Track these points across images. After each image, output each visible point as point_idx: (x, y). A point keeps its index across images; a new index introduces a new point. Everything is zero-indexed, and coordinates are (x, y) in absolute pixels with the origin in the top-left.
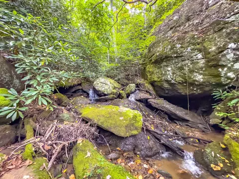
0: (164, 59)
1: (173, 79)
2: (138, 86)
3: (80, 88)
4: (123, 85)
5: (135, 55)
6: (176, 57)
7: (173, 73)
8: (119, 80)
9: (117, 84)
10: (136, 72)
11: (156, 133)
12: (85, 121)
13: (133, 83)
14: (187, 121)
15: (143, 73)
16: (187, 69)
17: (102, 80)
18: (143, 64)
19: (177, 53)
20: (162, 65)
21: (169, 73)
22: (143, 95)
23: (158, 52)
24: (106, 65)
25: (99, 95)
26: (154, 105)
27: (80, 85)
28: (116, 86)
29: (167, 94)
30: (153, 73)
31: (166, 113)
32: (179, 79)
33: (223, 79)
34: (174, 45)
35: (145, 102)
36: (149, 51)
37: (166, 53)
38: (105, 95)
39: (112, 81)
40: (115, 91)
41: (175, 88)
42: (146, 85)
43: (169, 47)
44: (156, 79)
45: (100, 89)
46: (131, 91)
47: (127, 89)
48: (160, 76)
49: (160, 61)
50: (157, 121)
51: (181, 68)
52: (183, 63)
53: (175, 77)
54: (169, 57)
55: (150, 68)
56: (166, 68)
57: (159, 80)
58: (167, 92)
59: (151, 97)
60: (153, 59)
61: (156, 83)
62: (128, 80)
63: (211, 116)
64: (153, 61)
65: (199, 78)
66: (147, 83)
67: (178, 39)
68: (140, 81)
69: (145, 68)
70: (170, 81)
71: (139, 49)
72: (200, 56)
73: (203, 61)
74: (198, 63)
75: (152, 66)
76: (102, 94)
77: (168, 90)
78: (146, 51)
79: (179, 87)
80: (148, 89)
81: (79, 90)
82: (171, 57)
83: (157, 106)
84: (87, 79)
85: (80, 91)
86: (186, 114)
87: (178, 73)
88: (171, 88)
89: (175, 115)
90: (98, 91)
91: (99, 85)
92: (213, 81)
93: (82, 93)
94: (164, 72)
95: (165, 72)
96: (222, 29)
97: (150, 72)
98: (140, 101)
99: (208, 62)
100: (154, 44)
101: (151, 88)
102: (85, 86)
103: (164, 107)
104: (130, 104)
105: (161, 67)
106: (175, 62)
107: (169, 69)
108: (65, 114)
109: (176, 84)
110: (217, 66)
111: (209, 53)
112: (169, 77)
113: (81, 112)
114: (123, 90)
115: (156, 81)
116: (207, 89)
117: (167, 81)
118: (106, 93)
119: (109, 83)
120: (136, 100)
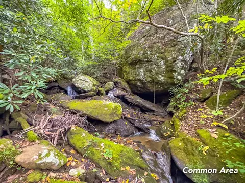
0: (138, 62)
1: (144, 79)
2: (115, 84)
3: (56, 84)
4: (101, 83)
5: (113, 55)
6: (147, 61)
7: (145, 74)
8: (96, 78)
9: (96, 82)
10: (114, 70)
11: (132, 119)
13: (111, 81)
14: (154, 111)
15: (120, 73)
16: (154, 71)
17: (82, 77)
18: (120, 64)
19: (147, 58)
21: (142, 74)
22: (120, 92)
23: (134, 55)
25: (79, 92)
26: (129, 100)
27: (56, 81)
28: (95, 84)
29: (139, 91)
30: (129, 73)
31: (138, 106)
32: (149, 79)
33: (175, 80)
35: (122, 98)
36: (126, 53)
37: (139, 57)
38: (85, 92)
39: (91, 79)
40: (94, 88)
41: (145, 86)
42: (123, 83)
44: (131, 78)
45: (80, 86)
46: (110, 88)
47: (106, 87)
48: (134, 76)
49: (135, 63)
50: (132, 111)
51: (150, 71)
52: (152, 67)
53: (146, 78)
54: (141, 61)
55: (126, 68)
56: (139, 69)
57: (133, 79)
58: (140, 89)
59: (127, 94)
60: (129, 60)
61: (131, 82)
62: (106, 78)
63: (168, 106)
64: (129, 62)
65: (162, 79)
66: (123, 81)
67: (148, 47)
68: (118, 79)
69: (122, 68)
70: (142, 80)
71: (116, 49)
72: (162, 62)
73: (164, 67)
74: (161, 67)
75: (128, 66)
76: (82, 91)
78: (123, 52)
79: (149, 85)
80: (125, 87)
81: (55, 86)
82: (143, 61)
84: (63, 76)
85: (57, 88)
86: (153, 106)
87: (148, 74)
88: (143, 86)
89: (145, 107)
90: (78, 88)
91: (79, 82)
92: (170, 81)
93: (59, 90)
95: (139, 72)
96: (176, 45)
97: (126, 72)
98: (118, 97)
99: (167, 67)
100: (130, 47)
101: (127, 86)
102: (63, 84)
105: (135, 68)
106: (146, 66)
107: (142, 70)
109: (146, 83)
110: (172, 71)
111: (168, 61)
112: (141, 77)
114: (101, 87)
115: (131, 80)
116: (166, 87)
117: (140, 81)
118: (86, 90)
119: (89, 81)
120: (115, 96)
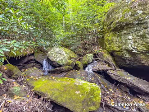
0: (124, 26)
1: (134, 48)
2: (95, 56)
3: (33, 58)
4: (79, 55)
5: (93, 22)
6: (138, 24)
7: (135, 42)
8: (75, 49)
9: (74, 54)
10: (94, 40)
12: (38, 95)
13: (91, 53)
15: (101, 42)
17: (57, 49)
18: (101, 32)
19: (138, 19)
20: (122, 33)
21: (130, 42)
22: (101, 66)
23: (118, 18)
24: (61, 33)
25: (54, 66)
26: (114, 77)
27: (33, 55)
28: (72, 56)
29: (128, 64)
30: (112, 41)
31: (127, 86)
34: (135, 11)
35: (104, 74)
36: (108, 17)
37: (126, 20)
38: (60, 66)
39: (68, 51)
40: (70, 61)
41: (136, 58)
42: (105, 55)
43: (130, 13)
44: (115, 48)
45: (55, 59)
46: (88, 61)
47: (84, 60)
48: (120, 44)
49: (120, 29)
50: (118, 95)
52: (146, 31)
53: (137, 46)
54: (129, 24)
55: (109, 36)
56: (126, 36)
57: (119, 49)
58: (128, 62)
59: (110, 68)
60: (113, 26)
61: (116, 53)
62: (86, 49)
64: (112, 28)
66: (105, 52)
67: (139, 5)
68: (98, 50)
69: (103, 37)
70: (132, 50)
71: (97, 15)
75: (111, 34)
76: (57, 65)
77: (129, 60)
78: (104, 18)
79: (142, 57)
80: (107, 59)
81: (32, 60)
82: (132, 24)
83: (117, 79)
84: (40, 49)
85: (33, 61)
87: (140, 42)
88: (132, 58)
89: (138, 88)
91: (54, 55)
93: (34, 64)
94: (124, 41)
95: (126, 40)
97: (108, 40)
98: (98, 72)
100: (113, 10)
101: (110, 58)
102: (38, 57)
103: (125, 79)
104: (87, 76)
105: (121, 35)
106: (137, 30)
107: (130, 37)
108: (16, 88)
109: (137, 54)
112: (130, 46)
113: (33, 85)
114: (79, 60)
115: (115, 51)
117: (129, 51)
118: (61, 64)
119: (64, 53)
120: (94, 71)
